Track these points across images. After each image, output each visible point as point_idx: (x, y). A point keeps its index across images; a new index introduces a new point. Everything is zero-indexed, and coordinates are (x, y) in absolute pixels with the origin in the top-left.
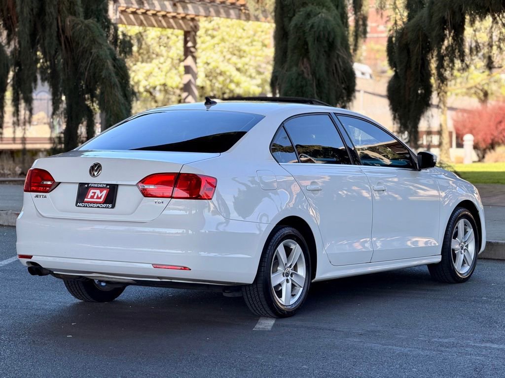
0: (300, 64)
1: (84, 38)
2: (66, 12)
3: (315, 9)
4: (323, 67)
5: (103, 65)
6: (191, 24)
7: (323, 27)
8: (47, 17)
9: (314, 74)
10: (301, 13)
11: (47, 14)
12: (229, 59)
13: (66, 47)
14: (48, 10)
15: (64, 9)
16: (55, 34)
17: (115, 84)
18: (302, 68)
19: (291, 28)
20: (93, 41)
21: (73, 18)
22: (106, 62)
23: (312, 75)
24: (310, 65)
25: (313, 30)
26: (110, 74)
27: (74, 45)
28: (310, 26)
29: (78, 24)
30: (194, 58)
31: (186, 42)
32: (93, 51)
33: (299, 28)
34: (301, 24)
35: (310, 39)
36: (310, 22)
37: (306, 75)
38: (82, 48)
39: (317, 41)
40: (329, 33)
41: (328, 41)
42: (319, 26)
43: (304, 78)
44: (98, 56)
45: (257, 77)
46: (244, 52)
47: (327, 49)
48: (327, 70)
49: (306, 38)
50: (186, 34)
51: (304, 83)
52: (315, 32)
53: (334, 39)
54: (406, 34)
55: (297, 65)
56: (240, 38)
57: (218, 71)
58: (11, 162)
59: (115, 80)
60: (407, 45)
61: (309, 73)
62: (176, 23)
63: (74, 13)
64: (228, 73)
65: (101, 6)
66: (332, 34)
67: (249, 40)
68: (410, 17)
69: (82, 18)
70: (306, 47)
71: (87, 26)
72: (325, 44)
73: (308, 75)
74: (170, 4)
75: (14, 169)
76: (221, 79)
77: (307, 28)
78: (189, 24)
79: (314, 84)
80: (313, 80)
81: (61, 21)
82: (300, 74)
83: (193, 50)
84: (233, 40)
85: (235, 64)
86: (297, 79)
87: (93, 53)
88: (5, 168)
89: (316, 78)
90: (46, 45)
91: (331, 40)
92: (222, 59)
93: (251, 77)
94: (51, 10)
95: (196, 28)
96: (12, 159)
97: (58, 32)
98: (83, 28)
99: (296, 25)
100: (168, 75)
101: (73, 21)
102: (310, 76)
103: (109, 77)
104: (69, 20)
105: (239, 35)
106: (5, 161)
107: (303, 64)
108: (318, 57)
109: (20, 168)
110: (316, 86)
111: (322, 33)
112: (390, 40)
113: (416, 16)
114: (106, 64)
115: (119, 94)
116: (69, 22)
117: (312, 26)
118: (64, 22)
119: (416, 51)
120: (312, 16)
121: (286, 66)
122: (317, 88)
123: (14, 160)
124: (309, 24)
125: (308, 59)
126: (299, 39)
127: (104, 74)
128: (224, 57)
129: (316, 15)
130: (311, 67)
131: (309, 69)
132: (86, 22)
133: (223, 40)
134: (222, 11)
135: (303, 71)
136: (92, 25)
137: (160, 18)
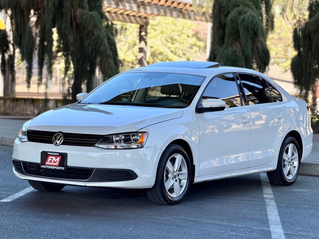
0: (234, 45)
1: (89, 24)
2: (77, 6)
3: (245, 9)
4: (250, 48)
5: (102, 42)
6: (145, 20)
7: (251, 21)
8: (64, 10)
9: (243, 52)
10: (235, 11)
11: (64, 7)
12: (166, 45)
13: (76, 30)
14: (65, 4)
15: (76, 4)
16: (69, 21)
17: (109, 56)
18: (235, 48)
19: (228, 21)
20: (95, 26)
21: (82, 10)
22: (104, 40)
23: (242, 53)
24: (241, 46)
25: (243, 23)
26: (106, 48)
27: (82, 28)
28: (241, 20)
29: (85, 14)
30: (146, 43)
31: (141, 32)
32: (95, 33)
33: (233, 21)
34: (235, 19)
35: (241, 29)
36: (242, 17)
37: (238, 53)
38: (87, 30)
39: (246, 30)
40: (254, 25)
41: (253, 30)
42: (248, 20)
43: (236, 55)
44: (98, 37)
45: (183, 56)
46: (176, 40)
47: (252, 36)
48: (252, 50)
49: (238, 28)
50: (141, 27)
51: (236, 58)
52: (245, 24)
53: (257, 29)
54: (309, 27)
55: (232, 46)
56: (173, 31)
57: (158, 52)
58: (32, 106)
59: (110, 52)
60: (309, 34)
61: (240, 52)
62: (135, 19)
63: (82, 7)
64: (165, 54)
65: (98, 4)
66: (256, 26)
67: (179, 33)
68: (310, 16)
69: (87, 11)
70: (238, 34)
71: (91, 16)
72: (251, 32)
73: (239, 53)
74: (136, 6)
75: (34, 110)
76: (160, 57)
77: (240, 21)
78: (143, 21)
79: (244, 60)
80: (242, 56)
81: (74, 12)
82: (234, 52)
83: (145, 37)
84: (169, 32)
85: (169, 48)
86: (232, 55)
87: (95, 35)
88: (28, 110)
89: (244, 55)
90: (63, 28)
91: (255, 30)
92: (161, 44)
93: (179, 56)
94: (67, 4)
95: (147, 24)
96: (32, 104)
97: (71, 19)
98: (88, 17)
99: (231, 19)
100: (127, 53)
101: (81, 12)
102: (241, 54)
103: (105, 50)
104: (79, 12)
105: (173, 29)
106: (28, 105)
107: (236, 45)
108: (247, 41)
109: (38, 110)
110: (245, 60)
111: (250, 25)
112: (295, 31)
113: (316, 15)
114: (103, 42)
115: (112, 62)
116: (79, 13)
117: (243, 20)
118: (76, 13)
119: (316, 38)
120: (242, 14)
121: (224, 46)
122: (245, 62)
123: (34, 105)
124: (240, 19)
125: (240, 42)
126: (233, 29)
127: (102, 48)
128: (163, 43)
129: (246, 13)
130: (241, 48)
131: (240, 49)
132: (91, 13)
133: (162, 32)
134: (168, 12)
135: (236, 50)
136: (94, 15)
137: (125, 16)
